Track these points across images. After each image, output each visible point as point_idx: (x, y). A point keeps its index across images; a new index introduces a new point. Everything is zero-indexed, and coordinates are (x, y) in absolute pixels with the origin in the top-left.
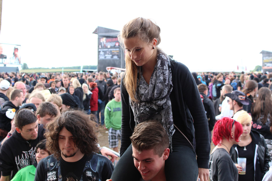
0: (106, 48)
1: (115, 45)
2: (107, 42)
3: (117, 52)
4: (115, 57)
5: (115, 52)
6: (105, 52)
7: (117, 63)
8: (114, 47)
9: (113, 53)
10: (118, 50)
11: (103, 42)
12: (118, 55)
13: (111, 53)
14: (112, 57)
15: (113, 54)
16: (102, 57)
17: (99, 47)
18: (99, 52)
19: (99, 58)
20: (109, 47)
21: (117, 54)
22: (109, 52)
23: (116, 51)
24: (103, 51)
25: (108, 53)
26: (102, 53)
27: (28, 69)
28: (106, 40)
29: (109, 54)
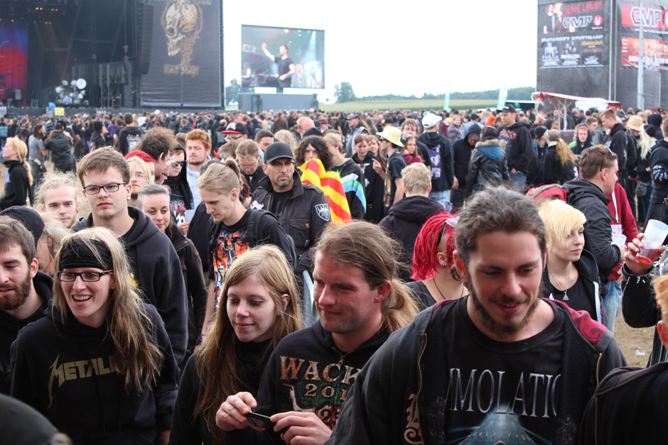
0: (565, 32)
1: (592, 24)
2: (565, 15)
3: (597, 46)
4: (592, 61)
5: (591, 45)
6: (560, 48)
7: (597, 79)
8: (589, 30)
9: (586, 47)
10: (598, 40)
11: (555, 15)
12: (598, 55)
13: (579, 48)
14: (581, 61)
15: (586, 51)
16: (550, 63)
17: (540, 30)
18: (542, 46)
19: (540, 63)
20: (572, 30)
21: (595, 51)
22: (572, 47)
23: (593, 40)
24: (554, 44)
25: (570, 48)
26: (550, 49)
27: (353, 99)
28: (563, 10)
29: (571, 53)
